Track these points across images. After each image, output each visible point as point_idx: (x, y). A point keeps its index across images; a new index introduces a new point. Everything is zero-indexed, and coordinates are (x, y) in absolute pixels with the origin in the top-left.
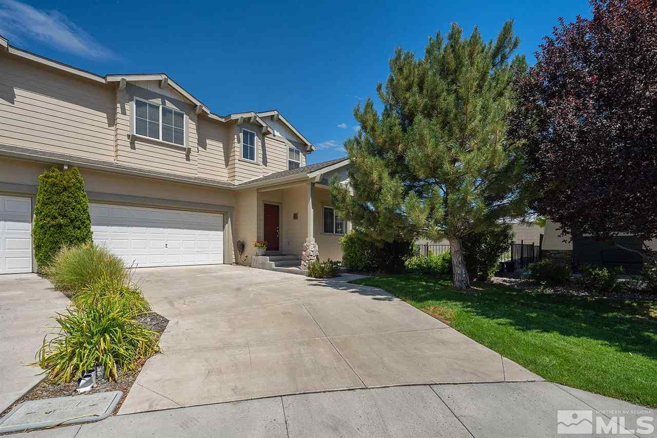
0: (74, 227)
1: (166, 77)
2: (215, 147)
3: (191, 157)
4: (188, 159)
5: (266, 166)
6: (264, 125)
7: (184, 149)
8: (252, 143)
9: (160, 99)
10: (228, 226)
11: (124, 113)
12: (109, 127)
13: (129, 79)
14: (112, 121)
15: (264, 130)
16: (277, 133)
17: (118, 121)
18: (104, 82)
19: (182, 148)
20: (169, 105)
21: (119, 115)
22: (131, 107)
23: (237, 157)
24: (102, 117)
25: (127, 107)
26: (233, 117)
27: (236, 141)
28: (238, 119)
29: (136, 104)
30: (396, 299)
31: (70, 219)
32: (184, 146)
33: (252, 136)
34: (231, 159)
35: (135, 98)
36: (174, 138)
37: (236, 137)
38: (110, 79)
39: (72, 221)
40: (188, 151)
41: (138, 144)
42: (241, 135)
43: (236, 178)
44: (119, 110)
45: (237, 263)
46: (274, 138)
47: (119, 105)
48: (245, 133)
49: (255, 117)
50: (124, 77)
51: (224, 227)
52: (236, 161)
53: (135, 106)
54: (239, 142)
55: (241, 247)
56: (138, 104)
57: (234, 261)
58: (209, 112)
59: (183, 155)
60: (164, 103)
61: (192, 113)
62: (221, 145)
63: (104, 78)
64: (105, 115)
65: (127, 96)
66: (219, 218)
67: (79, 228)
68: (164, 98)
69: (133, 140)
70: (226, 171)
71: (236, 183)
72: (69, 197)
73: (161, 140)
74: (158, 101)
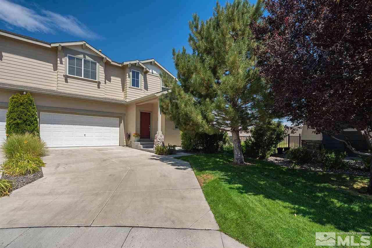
0: (26, 125)
1: (85, 43)
2: (116, 81)
3: (101, 87)
4: (99, 87)
5: (147, 91)
6: (145, 67)
7: (96, 82)
8: (138, 78)
9: (83, 55)
10: (122, 125)
11: (61, 63)
12: (54, 71)
13: (63, 45)
14: (55, 68)
15: (144, 70)
16: (154, 72)
17: (58, 68)
18: (50, 47)
19: (96, 81)
20: (88, 58)
21: (58, 65)
22: (66, 60)
23: (127, 86)
24: (50, 66)
25: (63, 60)
26: (125, 63)
27: (127, 77)
28: (128, 64)
29: (69, 58)
30: (190, 169)
31: (23, 120)
32: (97, 80)
33: (138, 74)
34: (125, 87)
35: (68, 55)
36: (91, 76)
37: (127, 74)
38: (53, 45)
39: (25, 121)
40: (99, 83)
41: (69, 80)
42: (131, 73)
43: (127, 97)
44: (59, 62)
45: (127, 146)
46: (153, 74)
47: (58, 59)
48: (133, 72)
49: (139, 63)
50: (60, 44)
51: (120, 126)
52: (128, 88)
53: (68, 59)
54: (129, 77)
55: (128, 136)
56: (70, 58)
57: (125, 144)
58: (110, 61)
59: (96, 85)
60: (85, 57)
61: (101, 62)
62: (120, 79)
63: (50, 45)
64: (52, 65)
65: (64, 54)
66: (117, 120)
67: (29, 125)
68: (85, 54)
69: (66, 77)
70: (123, 94)
71: (127, 100)
72: (23, 109)
73: (83, 77)
74: (81, 56)
